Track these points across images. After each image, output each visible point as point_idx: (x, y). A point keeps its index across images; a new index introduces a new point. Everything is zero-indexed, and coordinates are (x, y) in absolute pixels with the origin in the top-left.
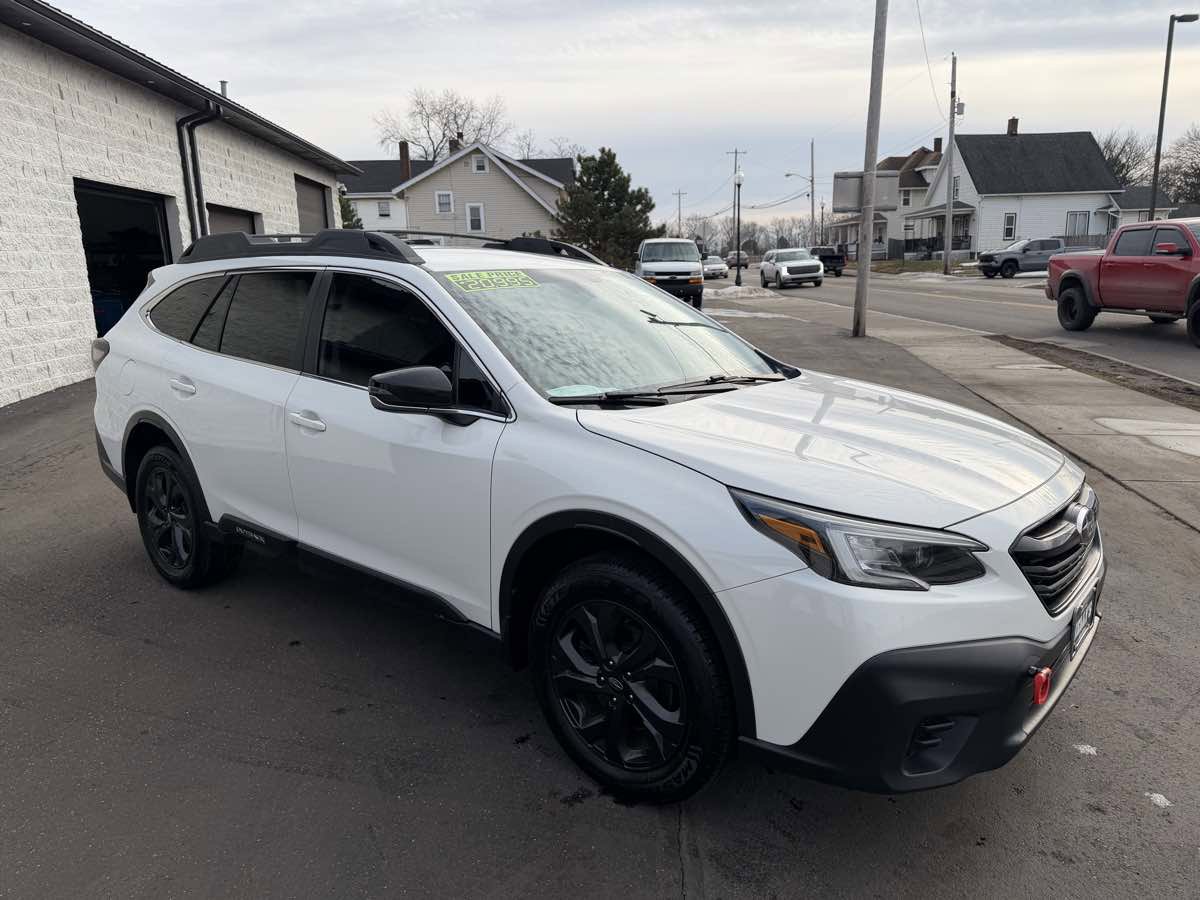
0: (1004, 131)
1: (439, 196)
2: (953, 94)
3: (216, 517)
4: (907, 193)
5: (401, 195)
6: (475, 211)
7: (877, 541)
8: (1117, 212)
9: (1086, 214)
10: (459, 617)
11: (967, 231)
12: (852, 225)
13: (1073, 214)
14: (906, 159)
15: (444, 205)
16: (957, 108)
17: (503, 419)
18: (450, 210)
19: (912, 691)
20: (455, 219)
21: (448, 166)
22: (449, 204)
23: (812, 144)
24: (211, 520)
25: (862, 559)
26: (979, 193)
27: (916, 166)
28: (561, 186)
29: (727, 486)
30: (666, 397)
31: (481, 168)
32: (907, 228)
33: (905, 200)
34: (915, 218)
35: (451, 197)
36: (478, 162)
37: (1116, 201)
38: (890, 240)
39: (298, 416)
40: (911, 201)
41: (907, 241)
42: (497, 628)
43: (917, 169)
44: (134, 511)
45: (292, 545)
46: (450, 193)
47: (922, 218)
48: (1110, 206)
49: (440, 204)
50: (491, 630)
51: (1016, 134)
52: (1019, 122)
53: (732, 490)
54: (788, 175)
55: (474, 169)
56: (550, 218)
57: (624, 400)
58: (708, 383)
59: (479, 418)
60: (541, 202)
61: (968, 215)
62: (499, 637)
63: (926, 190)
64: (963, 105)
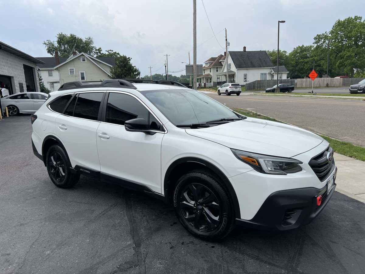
0: (242, 50)
1: (70, 69)
2: (226, 40)
3: (73, 166)
4: (217, 68)
5: (57, 69)
6: (82, 74)
7: (273, 162)
8: (273, 73)
9: (265, 74)
10: (151, 191)
11: (234, 79)
12: (202, 78)
13: (262, 74)
14: (217, 58)
15: (72, 72)
16: (228, 44)
17: (164, 133)
18: (74, 74)
19: (283, 202)
20: (76, 76)
21: (73, 60)
22: (74, 72)
23: (189, 53)
24: (72, 167)
25: (269, 167)
26: (236, 68)
27: (219, 60)
28: (111, 66)
29: (230, 148)
30: (209, 125)
31: (84, 60)
32: (218, 78)
33: (217, 70)
34: (219, 76)
35: (74, 70)
36: (83, 58)
37: (273, 70)
38: (213, 82)
39: (100, 134)
40: (218, 71)
41: (218, 83)
42: (163, 193)
43: (220, 61)
44: (46, 166)
45: (99, 173)
46: (74, 68)
47: (221, 75)
48: (272, 72)
49: (70, 72)
50: (161, 194)
51: (246, 51)
52: (246, 48)
53: (232, 149)
54: (182, 63)
55: (82, 61)
56: (108, 76)
57: (198, 126)
58: (220, 121)
59: (157, 132)
60: (105, 71)
61: (234, 75)
62: (164, 196)
63: (222, 67)
64: (229, 43)
